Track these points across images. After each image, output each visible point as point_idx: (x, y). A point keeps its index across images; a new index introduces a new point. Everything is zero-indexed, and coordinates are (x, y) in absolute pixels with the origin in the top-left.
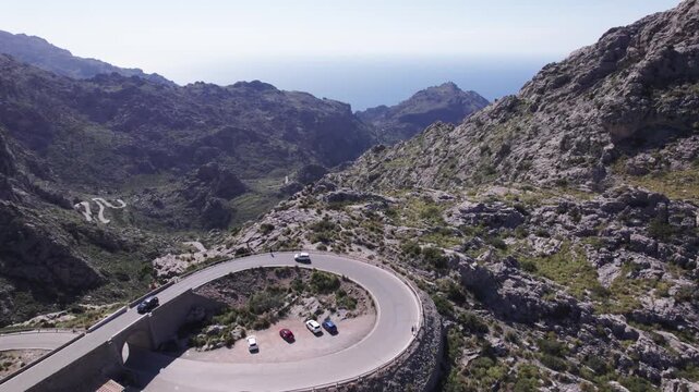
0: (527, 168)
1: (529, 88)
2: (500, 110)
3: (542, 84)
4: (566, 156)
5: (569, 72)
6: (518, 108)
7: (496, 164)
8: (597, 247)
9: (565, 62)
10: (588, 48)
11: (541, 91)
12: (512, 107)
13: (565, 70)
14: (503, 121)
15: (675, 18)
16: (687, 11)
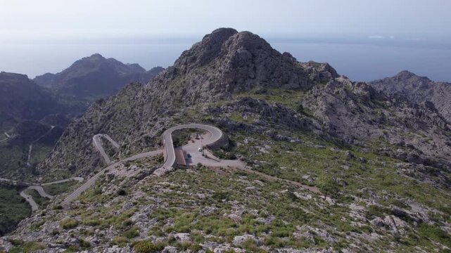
0: (199, 97)
1: (179, 62)
2: (170, 74)
3: (184, 60)
4: (213, 90)
5: (194, 55)
6: (178, 72)
7: (182, 98)
8: (240, 112)
9: (191, 50)
12: (174, 72)
14: (173, 79)
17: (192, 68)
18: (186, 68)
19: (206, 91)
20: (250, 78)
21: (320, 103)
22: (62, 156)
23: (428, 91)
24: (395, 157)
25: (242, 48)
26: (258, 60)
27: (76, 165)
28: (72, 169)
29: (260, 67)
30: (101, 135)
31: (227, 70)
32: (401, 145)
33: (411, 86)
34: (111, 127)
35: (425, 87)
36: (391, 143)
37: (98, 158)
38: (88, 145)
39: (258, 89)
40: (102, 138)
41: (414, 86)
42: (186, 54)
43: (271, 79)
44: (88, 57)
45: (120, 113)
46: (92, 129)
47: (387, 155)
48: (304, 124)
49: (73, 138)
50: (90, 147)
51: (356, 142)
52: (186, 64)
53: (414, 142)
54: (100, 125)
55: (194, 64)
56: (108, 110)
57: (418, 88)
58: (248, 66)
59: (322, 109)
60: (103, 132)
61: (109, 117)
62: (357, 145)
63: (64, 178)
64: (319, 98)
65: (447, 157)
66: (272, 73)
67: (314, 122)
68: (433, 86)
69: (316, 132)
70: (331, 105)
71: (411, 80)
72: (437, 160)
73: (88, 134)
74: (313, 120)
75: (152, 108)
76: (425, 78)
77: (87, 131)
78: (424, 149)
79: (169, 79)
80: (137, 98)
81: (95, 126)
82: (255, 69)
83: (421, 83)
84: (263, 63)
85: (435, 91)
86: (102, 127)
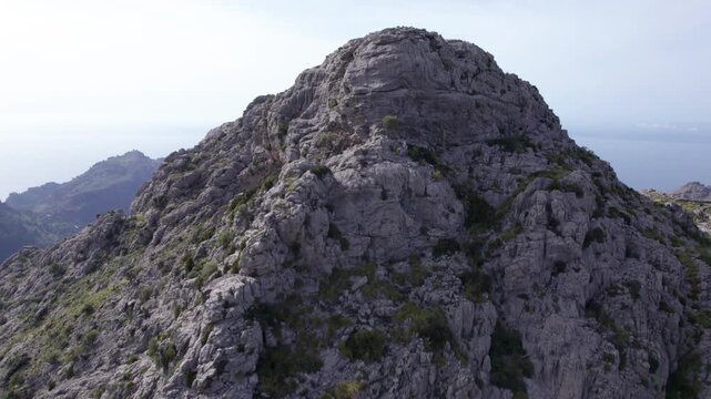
2: (88, 244)
3: (161, 188)
5: (202, 166)
6: (121, 238)
9: (199, 147)
10: (230, 124)
11: (161, 203)
12: (112, 235)
13: (198, 162)
15: (324, 85)
16: (342, 72)
18: (154, 222)
25: (374, 141)
44: (118, 157)
55: (187, 205)
58: (437, 335)
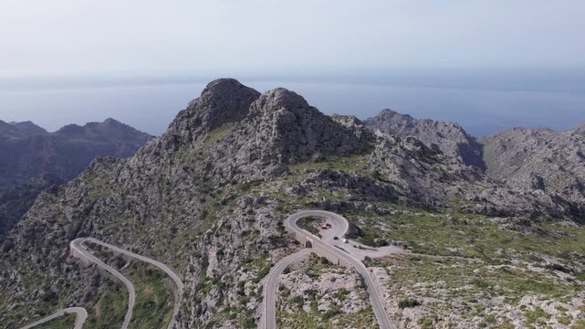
1: (176, 123)
2: (168, 143)
4: (258, 162)
7: (206, 174)
9: (188, 109)
12: (175, 140)
17: (199, 133)
18: (190, 134)
19: (246, 164)
20: (303, 144)
21: (391, 166)
22: (13, 282)
23: (414, 130)
24: (477, 213)
25: (283, 108)
26: (304, 122)
27: (54, 289)
28: (51, 299)
29: (309, 130)
30: (83, 240)
31: (276, 136)
32: (477, 199)
33: (396, 125)
34: (96, 226)
35: (410, 126)
36: (468, 199)
37: (96, 273)
38: (65, 258)
39: (316, 156)
40: (86, 243)
41: (400, 126)
42: (183, 115)
43: (323, 143)
45: (105, 204)
46: (64, 233)
47: (470, 212)
48: (389, 192)
49: (26, 251)
50: (68, 260)
51: (438, 203)
52: (188, 128)
53: (484, 194)
54: (75, 224)
55: (200, 128)
56: (80, 202)
57: (403, 127)
58: (296, 130)
59: (395, 173)
60: (83, 235)
61: (88, 211)
62: (440, 206)
63: (43, 315)
64: (387, 161)
65: (515, 205)
66: (322, 135)
67: (396, 188)
68: (416, 124)
69: (402, 198)
70: (402, 166)
71: (395, 118)
72: (508, 209)
73: (59, 241)
74: (393, 186)
75: (161, 193)
76: (407, 116)
77: (55, 237)
78: (494, 200)
79: (170, 151)
80: (123, 181)
81: (66, 228)
82: (304, 132)
83: (405, 122)
84: (310, 125)
85: (420, 129)
86: (79, 228)
